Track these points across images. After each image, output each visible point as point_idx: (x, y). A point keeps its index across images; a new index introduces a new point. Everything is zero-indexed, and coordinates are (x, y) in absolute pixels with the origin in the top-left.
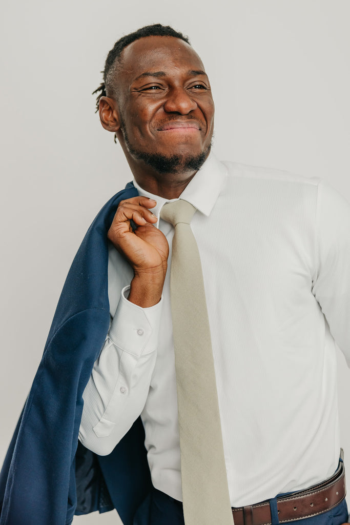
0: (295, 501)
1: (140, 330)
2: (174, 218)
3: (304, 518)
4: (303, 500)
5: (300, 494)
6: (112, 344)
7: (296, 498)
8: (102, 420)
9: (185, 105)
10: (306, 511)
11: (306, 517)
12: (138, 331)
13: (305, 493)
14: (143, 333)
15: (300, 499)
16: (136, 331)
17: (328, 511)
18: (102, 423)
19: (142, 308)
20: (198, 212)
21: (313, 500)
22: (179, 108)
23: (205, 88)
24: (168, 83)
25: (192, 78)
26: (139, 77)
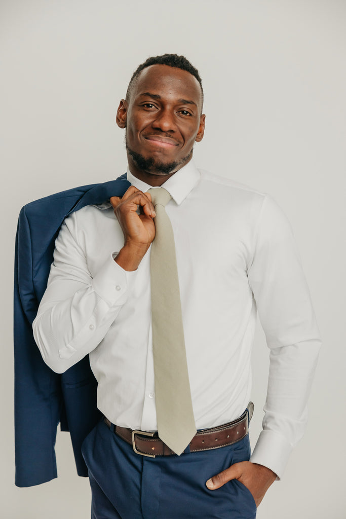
0: (203, 436)
1: (118, 286)
2: (155, 200)
3: (209, 449)
4: (210, 435)
5: (208, 431)
6: (93, 291)
7: (205, 434)
8: (68, 345)
9: (166, 125)
10: (212, 444)
11: (212, 448)
12: (117, 287)
13: (214, 430)
14: (120, 289)
15: (207, 435)
16: (115, 287)
17: (229, 446)
18: (67, 347)
19: (124, 270)
20: (172, 199)
21: (217, 436)
22: (161, 125)
23: (191, 115)
24: (162, 105)
25: (181, 105)
26: (142, 95)
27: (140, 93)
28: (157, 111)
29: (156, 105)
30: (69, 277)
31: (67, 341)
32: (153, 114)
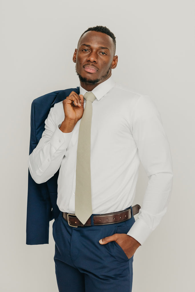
2: (86, 98)
7: (101, 216)
9: (92, 58)
10: (105, 222)
11: (105, 224)
14: (61, 141)
16: (58, 140)
18: (39, 170)
19: (62, 132)
20: (96, 97)
23: (106, 54)
24: (91, 49)
25: (101, 49)
26: (82, 45)
27: (82, 44)
28: (89, 53)
29: (88, 50)
30: (47, 136)
31: (39, 166)
32: (87, 54)
